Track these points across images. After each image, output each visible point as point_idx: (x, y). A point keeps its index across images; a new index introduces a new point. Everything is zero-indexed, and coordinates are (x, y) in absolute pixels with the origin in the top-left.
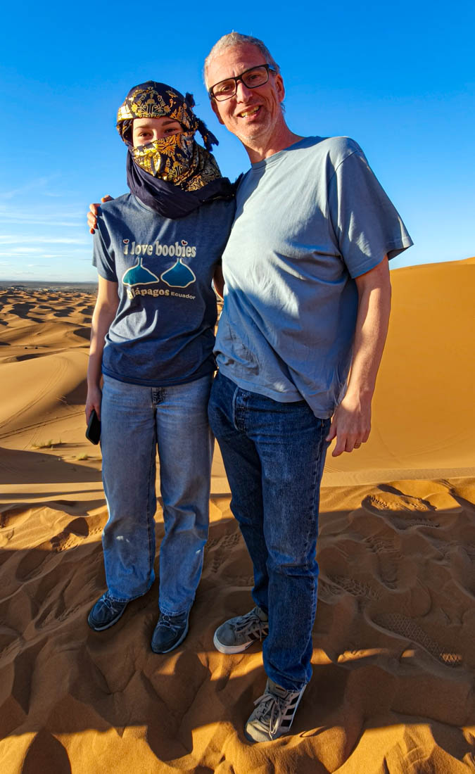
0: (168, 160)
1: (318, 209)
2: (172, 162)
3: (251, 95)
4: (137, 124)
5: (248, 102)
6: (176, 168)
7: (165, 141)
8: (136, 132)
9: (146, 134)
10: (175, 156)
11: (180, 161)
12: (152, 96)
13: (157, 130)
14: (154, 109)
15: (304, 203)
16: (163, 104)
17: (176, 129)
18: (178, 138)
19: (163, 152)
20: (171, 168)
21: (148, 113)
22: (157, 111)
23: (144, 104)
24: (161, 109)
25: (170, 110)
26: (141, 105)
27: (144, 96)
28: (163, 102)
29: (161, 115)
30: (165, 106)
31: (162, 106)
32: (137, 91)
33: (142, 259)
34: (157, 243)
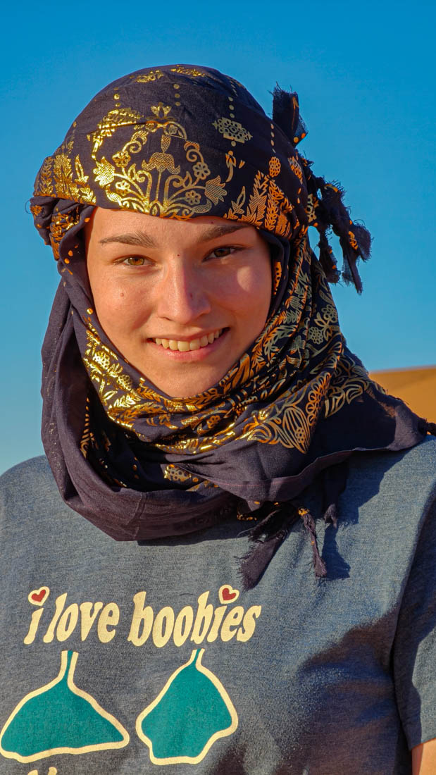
12: (165, 141)
14: (173, 190)
16: (202, 169)
21: (152, 199)
22: (183, 194)
23: (139, 168)
24: (197, 190)
25: (225, 193)
26: (127, 169)
27: (139, 139)
28: (203, 163)
29: (194, 210)
30: (209, 178)
31: (199, 177)
32: (116, 112)
33: (75, 656)
34: (141, 598)
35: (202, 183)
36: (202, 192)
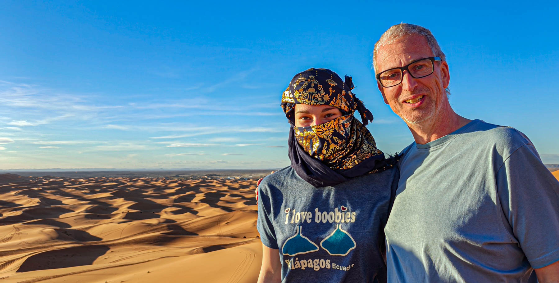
0: (326, 144)
2: (329, 144)
4: (300, 108)
5: (413, 91)
6: (332, 150)
7: (324, 126)
8: (297, 115)
9: (307, 118)
10: (332, 139)
11: (336, 143)
12: (313, 85)
13: (316, 116)
14: (314, 98)
16: (323, 92)
17: (334, 114)
18: (336, 122)
19: (322, 136)
20: (327, 150)
21: (309, 100)
22: (317, 99)
23: (305, 92)
24: (321, 98)
25: (329, 99)
26: (302, 93)
27: (306, 85)
28: (323, 90)
29: (320, 103)
30: (325, 94)
31: (322, 94)
32: (300, 78)
33: (301, 227)
34: (317, 210)
35: (323, 96)
36: (322, 98)
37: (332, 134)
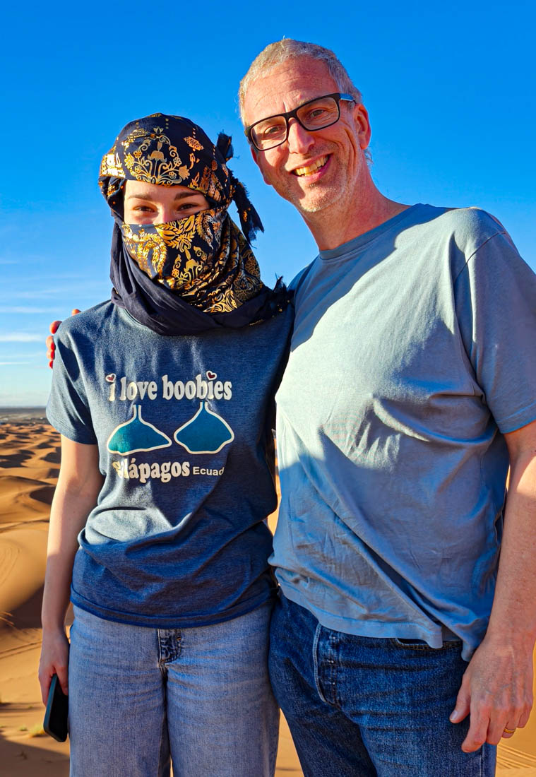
0: (179, 258)
1: (441, 324)
2: (184, 260)
3: (312, 142)
4: (134, 190)
6: (190, 270)
8: (129, 203)
9: (147, 209)
10: (191, 251)
11: (198, 259)
12: (160, 145)
13: (165, 207)
14: (162, 171)
15: (416, 314)
16: (178, 162)
17: (195, 205)
19: (174, 244)
20: (181, 270)
21: (152, 175)
22: (168, 173)
23: (146, 159)
24: (175, 172)
25: (189, 175)
26: (140, 159)
27: (147, 144)
28: (178, 158)
29: (173, 182)
30: (181, 166)
31: (176, 165)
32: (135, 131)
33: (140, 407)
34: (165, 378)
35: (177, 168)
36: (177, 173)
37: (191, 241)
